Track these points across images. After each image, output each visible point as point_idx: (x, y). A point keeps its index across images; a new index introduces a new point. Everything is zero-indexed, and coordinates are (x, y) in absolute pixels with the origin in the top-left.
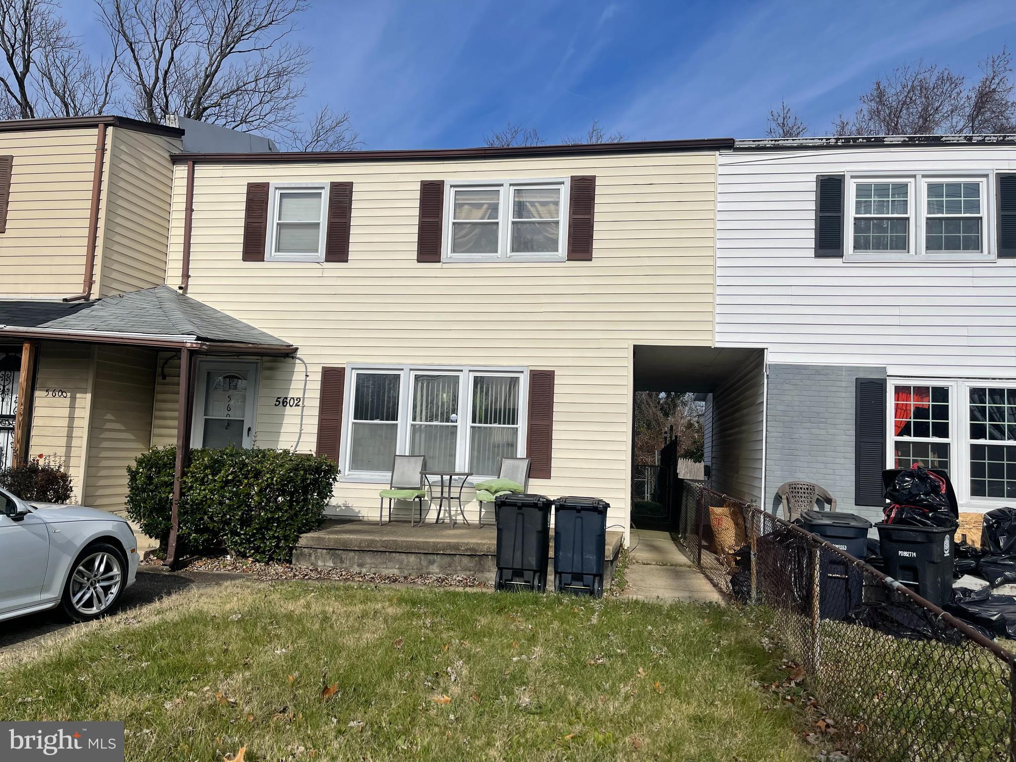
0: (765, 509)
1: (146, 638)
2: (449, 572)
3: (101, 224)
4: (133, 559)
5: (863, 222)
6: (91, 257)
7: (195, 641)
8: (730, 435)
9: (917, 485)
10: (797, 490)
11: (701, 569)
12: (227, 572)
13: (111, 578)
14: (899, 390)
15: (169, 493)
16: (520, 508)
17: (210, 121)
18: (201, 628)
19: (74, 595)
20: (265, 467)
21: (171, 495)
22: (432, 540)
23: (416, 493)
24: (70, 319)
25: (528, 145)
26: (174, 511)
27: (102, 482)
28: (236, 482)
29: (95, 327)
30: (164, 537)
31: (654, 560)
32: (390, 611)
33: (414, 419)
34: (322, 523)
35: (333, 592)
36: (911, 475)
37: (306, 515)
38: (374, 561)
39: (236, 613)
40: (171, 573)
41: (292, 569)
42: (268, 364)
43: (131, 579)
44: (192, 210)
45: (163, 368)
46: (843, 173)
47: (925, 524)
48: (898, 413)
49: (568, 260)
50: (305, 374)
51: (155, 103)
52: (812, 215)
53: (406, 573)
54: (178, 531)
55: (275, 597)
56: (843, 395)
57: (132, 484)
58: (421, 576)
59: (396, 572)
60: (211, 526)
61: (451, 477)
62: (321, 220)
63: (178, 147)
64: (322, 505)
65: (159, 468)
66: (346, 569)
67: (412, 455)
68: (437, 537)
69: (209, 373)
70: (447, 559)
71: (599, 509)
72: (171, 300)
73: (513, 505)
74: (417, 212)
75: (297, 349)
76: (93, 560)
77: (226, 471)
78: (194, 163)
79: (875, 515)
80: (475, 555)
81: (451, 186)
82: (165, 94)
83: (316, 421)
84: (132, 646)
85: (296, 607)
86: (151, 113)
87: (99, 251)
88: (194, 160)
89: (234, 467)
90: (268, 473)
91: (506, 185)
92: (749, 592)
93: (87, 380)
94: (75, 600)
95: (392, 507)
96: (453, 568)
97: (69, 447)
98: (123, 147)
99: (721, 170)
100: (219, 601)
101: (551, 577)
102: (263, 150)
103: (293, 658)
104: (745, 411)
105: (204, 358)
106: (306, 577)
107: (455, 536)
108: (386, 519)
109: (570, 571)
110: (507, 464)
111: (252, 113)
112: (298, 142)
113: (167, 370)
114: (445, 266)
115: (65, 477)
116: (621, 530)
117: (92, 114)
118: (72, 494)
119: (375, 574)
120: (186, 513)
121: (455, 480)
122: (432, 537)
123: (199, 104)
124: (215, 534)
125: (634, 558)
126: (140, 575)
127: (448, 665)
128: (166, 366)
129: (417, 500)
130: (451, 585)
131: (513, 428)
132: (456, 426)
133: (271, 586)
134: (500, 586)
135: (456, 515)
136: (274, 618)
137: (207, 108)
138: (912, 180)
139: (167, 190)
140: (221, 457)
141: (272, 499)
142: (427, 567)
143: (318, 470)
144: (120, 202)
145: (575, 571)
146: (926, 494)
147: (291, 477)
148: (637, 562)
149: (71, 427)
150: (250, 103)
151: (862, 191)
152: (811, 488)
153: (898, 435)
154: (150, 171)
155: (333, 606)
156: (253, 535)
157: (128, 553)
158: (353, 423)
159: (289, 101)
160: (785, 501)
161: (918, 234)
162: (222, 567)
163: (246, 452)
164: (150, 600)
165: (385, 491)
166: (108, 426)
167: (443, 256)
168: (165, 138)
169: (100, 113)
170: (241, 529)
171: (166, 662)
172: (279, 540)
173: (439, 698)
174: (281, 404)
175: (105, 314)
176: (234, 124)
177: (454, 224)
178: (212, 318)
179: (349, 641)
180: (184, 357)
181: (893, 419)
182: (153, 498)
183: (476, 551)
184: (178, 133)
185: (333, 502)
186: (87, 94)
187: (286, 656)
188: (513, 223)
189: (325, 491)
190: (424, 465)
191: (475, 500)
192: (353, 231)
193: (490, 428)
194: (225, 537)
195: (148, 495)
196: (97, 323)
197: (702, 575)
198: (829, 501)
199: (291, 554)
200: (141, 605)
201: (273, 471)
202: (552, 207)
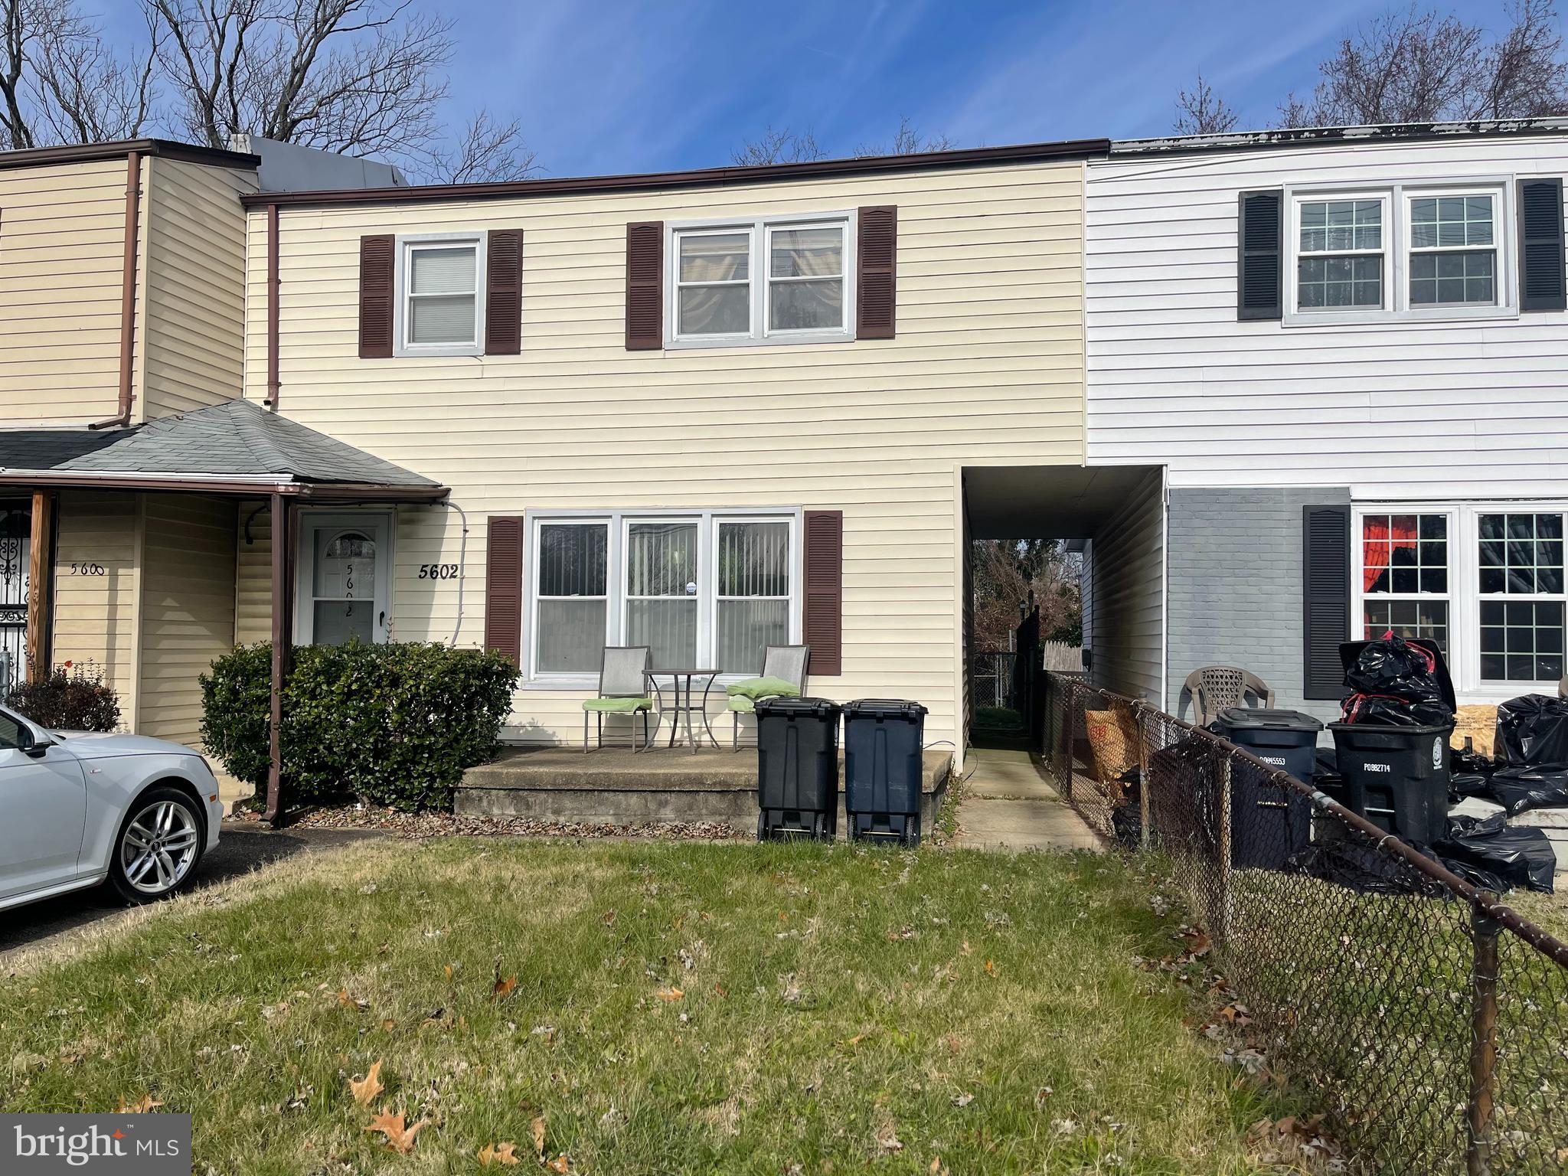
0: (1167, 710)
1: (235, 920)
2: (690, 818)
3: (140, 307)
4: (213, 812)
5: (1313, 263)
6: (128, 359)
7: (307, 925)
8: (1117, 601)
9: (1391, 664)
10: (1215, 679)
11: (1073, 803)
12: (358, 828)
13: (183, 839)
14: (1370, 521)
15: (265, 713)
16: (791, 718)
17: (302, 142)
18: (317, 905)
19: (128, 865)
20: (407, 670)
21: (268, 715)
22: (662, 771)
23: (638, 703)
24: (101, 455)
25: (801, 161)
26: (274, 740)
27: (164, 701)
28: (364, 693)
29: (140, 466)
30: (260, 779)
31: (1000, 793)
32: (598, 874)
33: (631, 592)
34: (497, 751)
35: (513, 851)
36: (1383, 649)
37: (472, 740)
38: (576, 805)
39: (368, 883)
40: (274, 832)
41: (454, 821)
42: (406, 516)
43: (213, 840)
44: (279, 282)
45: (247, 526)
46: (1280, 188)
47: (1403, 722)
48: (1370, 558)
49: (858, 339)
50: (462, 528)
51: (217, 117)
52: (1233, 256)
53: (625, 821)
54: (281, 769)
55: (426, 859)
56: (1284, 532)
57: (208, 701)
58: (648, 824)
59: (611, 820)
60: (330, 761)
61: (689, 677)
62: (477, 290)
63: (251, 183)
64: (496, 725)
65: (247, 676)
66: (535, 818)
67: (630, 646)
68: (671, 766)
69: (317, 532)
70: (686, 799)
71: (912, 717)
72: (253, 422)
73: (781, 714)
74: (622, 273)
75: (448, 490)
76: (154, 813)
77: (348, 677)
78: (278, 208)
79: (1331, 712)
80: (726, 791)
81: (674, 230)
82: (232, 101)
83: (482, 599)
84: (214, 933)
85: (459, 873)
86: (212, 131)
87: (139, 350)
88: (277, 203)
89: (359, 670)
90: (410, 677)
91: (759, 226)
92: (1139, 834)
93: (132, 548)
94: (129, 872)
95: (603, 724)
96: (696, 812)
97: (111, 649)
98: (167, 188)
99: (1091, 189)
100: (344, 868)
101: (842, 821)
102: (385, 183)
103: (451, 943)
104: (1138, 563)
105: (308, 508)
106: (476, 832)
107: (696, 764)
108: (594, 742)
109: (869, 810)
110: (774, 654)
111: (367, 127)
112: (442, 169)
113: (253, 530)
114: (669, 355)
115: (107, 694)
116: (950, 748)
117: (122, 139)
118: (120, 720)
119: (578, 824)
120: (291, 742)
121: (697, 682)
122: (661, 766)
123: (285, 115)
124: (337, 772)
125: (969, 790)
126: (224, 835)
127: (681, 947)
128: (251, 523)
129: (639, 713)
130: (693, 836)
131: (783, 601)
132: (696, 601)
133: (422, 845)
134: (764, 835)
135: (700, 734)
136: (425, 889)
137: (299, 121)
138: (1387, 194)
139: (239, 252)
140: (340, 656)
141: (419, 717)
142: (657, 812)
143: (485, 672)
144: (168, 273)
145: (877, 809)
146: (1404, 677)
147: (446, 683)
148: (975, 796)
149: (112, 620)
150: (364, 111)
151: (1310, 214)
152: (1236, 676)
153: (1370, 591)
154: (211, 224)
155: (513, 870)
156: (394, 772)
157: (206, 801)
158: (539, 601)
159: (424, 106)
160: (1196, 697)
161: (1397, 279)
162: (349, 820)
163: (377, 649)
164: (242, 870)
165: (589, 701)
166: (169, 616)
167: (666, 339)
168: (230, 170)
169: (134, 135)
170: (375, 763)
171: (265, 952)
172: (433, 779)
173: (667, 992)
174: (428, 575)
175: (154, 446)
176: (340, 145)
177: (681, 288)
178: (318, 447)
179: (537, 918)
180: (276, 508)
181: (1361, 567)
182: (240, 721)
183: (729, 785)
184: (250, 162)
185: (512, 719)
186: (113, 106)
187: (441, 940)
188: (772, 284)
189: (500, 703)
190: (649, 660)
191: (727, 711)
192: (526, 305)
193: (747, 602)
194: (352, 776)
195: (234, 718)
196: (141, 460)
197: (1073, 812)
198: (1264, 694)
199: (452, 800)
200: (229, 879)
201: (418, 675)
202: (832, 258)
